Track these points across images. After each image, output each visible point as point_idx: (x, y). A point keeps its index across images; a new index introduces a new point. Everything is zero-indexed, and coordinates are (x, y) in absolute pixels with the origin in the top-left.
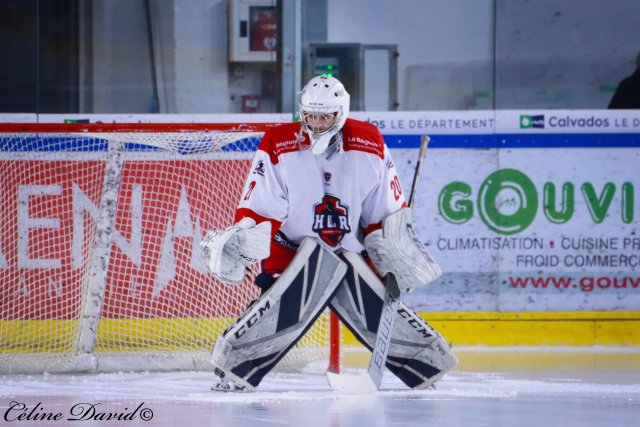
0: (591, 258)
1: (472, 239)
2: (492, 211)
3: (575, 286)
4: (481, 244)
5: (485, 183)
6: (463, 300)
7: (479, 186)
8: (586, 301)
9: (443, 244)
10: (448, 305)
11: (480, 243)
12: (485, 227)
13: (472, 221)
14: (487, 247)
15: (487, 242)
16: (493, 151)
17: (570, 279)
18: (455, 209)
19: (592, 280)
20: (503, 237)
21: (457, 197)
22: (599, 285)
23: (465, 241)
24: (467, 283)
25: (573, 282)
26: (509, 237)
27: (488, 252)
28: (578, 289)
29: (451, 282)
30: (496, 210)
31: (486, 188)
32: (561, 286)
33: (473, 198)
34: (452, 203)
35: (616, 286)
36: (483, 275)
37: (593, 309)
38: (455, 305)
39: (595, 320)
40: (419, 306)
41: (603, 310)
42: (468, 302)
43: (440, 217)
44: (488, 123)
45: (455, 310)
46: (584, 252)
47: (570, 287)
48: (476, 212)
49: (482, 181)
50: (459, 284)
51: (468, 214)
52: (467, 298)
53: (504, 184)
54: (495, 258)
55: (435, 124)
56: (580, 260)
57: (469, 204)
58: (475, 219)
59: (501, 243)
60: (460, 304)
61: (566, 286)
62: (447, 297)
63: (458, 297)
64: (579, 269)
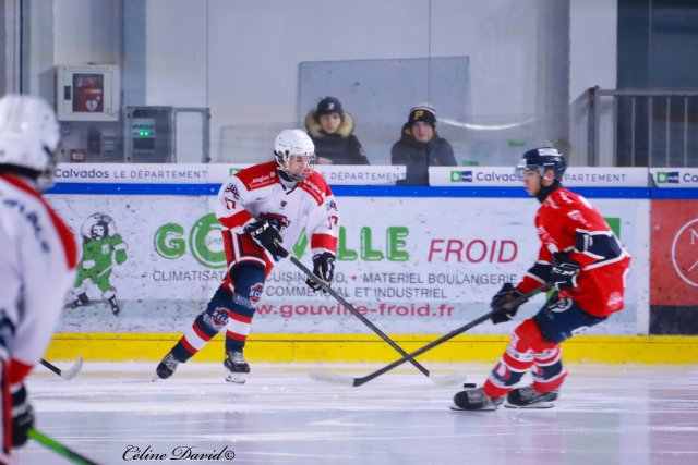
0: (290, 289)
1: (184, 272)
2: (203, 249)
3: (275, 313)
4: (192, 277)
5: (197, 225)
6: (176, 323)
7: (191, 228)
8: (285, 326)
9: (158, 276)
10: (163, 327)
11: (192, 275)
12: (195, 261)
13: (184, 256)
14: (197, 278)
15: (197, 274)
16: (204, 197)
17: (271, 307)
18: (169, 246)
19: (291, 307)
20: (212, 270)
21: (171, 236)
22: (298, 312)
23: (178, 273)
24: (179, 309)
25: (274, 309)
26: (217, 271)
27: (198, 283)
28: (279, 315)
29: (165, 308)
30: (205, 248)
31: (197, 229)
32: (264, 312)
33: (186, 237)
34: (167, 241)
35: (312, 313)
36: (193, 302)
37: (292, 332)
38: (169, 327)
39: (293, 341)
40: (136, 327)
41: (300, 333)
42: (180, 325)
43: (156, 254)
44: (201, 174)
45: (169, 331)
46: (284, 284)
47: (272, 313)
48: (188, 249)
49: (194, 223)
50: (172, 309)
51: (181, 251)
52: (179, 321)
53: (212, 226)
54: (204, 288)
55: (154, 174)
56: (280, 291)
57: (182, 242)
58: (188, 255)
59: (210, 275)
60: (173, 327)
61: (268, 312)
62: (162, 321)
63: (171, 320)
64: (279, 299)
